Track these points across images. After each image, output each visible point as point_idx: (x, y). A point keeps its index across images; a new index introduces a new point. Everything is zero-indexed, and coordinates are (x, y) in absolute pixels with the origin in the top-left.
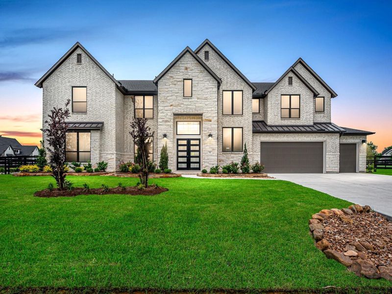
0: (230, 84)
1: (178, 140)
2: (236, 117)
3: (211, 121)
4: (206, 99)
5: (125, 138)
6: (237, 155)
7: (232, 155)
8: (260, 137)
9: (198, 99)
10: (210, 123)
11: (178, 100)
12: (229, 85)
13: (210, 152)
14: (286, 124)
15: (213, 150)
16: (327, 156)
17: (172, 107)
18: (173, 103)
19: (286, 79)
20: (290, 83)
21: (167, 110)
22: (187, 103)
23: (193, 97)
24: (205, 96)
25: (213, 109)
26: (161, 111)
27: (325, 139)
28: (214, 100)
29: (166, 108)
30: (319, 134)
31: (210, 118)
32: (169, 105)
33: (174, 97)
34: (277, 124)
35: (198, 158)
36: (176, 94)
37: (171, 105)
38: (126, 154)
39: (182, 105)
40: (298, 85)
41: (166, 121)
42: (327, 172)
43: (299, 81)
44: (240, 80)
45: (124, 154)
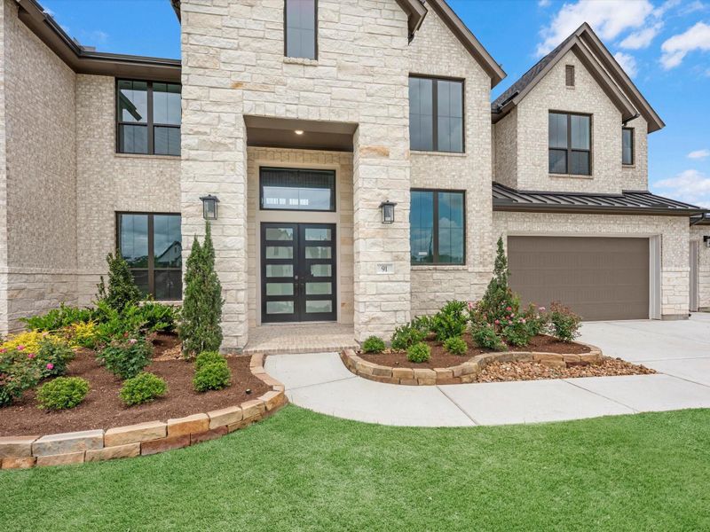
0: (430, 56)
1: (264, 225)
2: (446, 159)
3: (386, 155)
4: (369, 71)
5: (82, 218)
6: (452, 275)
7: (437, 275)
8: (506, 222)
9: (340, 68)
10: (385, 160)
11: (264, 66)
12: (425, 57)
13: (384, 268)
14: (563, 191)
15: (397, 258)
16: (664, 275)
17: (238, 92)
18: (245, 77)
19: (561, 71)
20: (570, 81)
21: (216, 103)
22: (296, 82)
23: (321, 60)
24: (365, 62)
25: (393, 110)
26: (195, 105)
27: (659, 231)
28: (396, 78)
29: (215, 94)
30: (645, 218)
31: (386, 144)
32: (228, 82)
33: (248, 55)
34: (540, 188)
35: (330, 284)
36: (256, 45)
37: (237, 85)
38: (83, 270)
39: (280, 89)
40: (587, 86)
41: (216, 146)
42: (664, 318)
43: (590, 78)
44: (458, 47)
45: (79, 271)
